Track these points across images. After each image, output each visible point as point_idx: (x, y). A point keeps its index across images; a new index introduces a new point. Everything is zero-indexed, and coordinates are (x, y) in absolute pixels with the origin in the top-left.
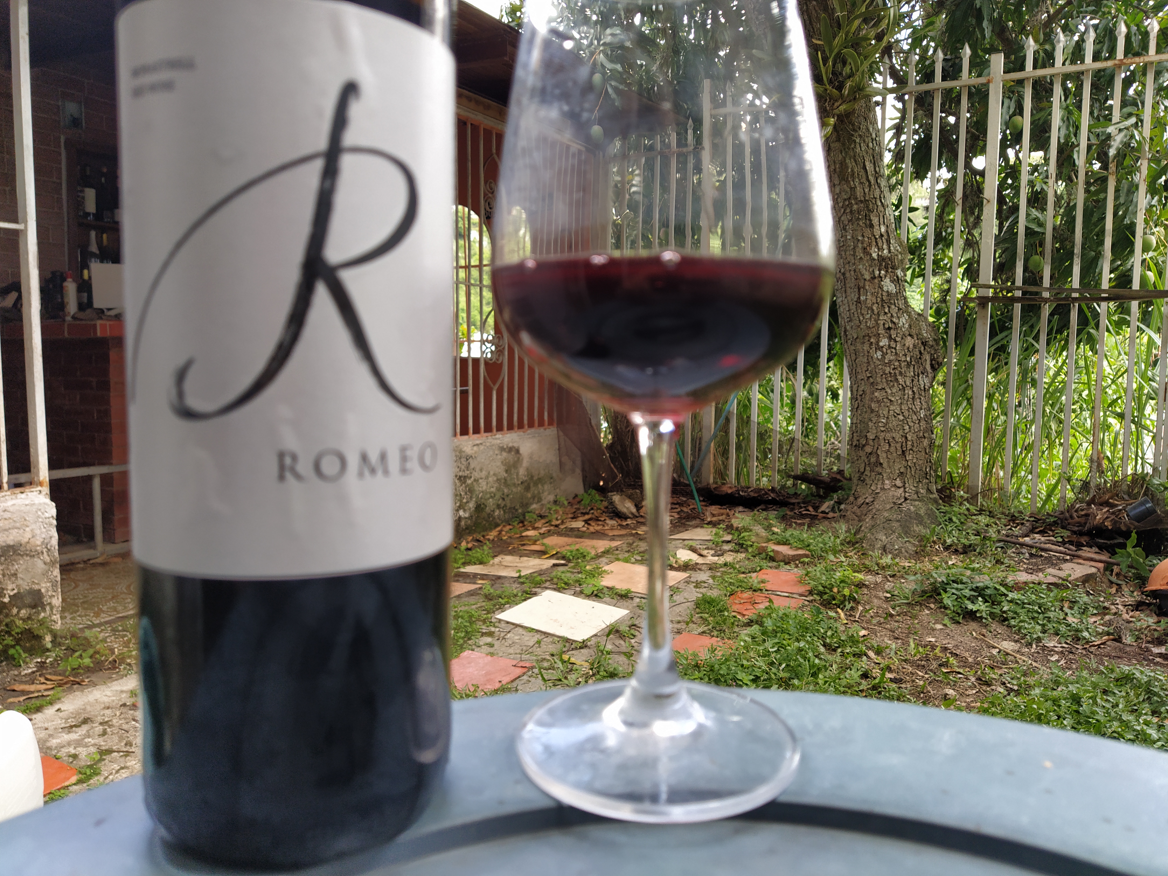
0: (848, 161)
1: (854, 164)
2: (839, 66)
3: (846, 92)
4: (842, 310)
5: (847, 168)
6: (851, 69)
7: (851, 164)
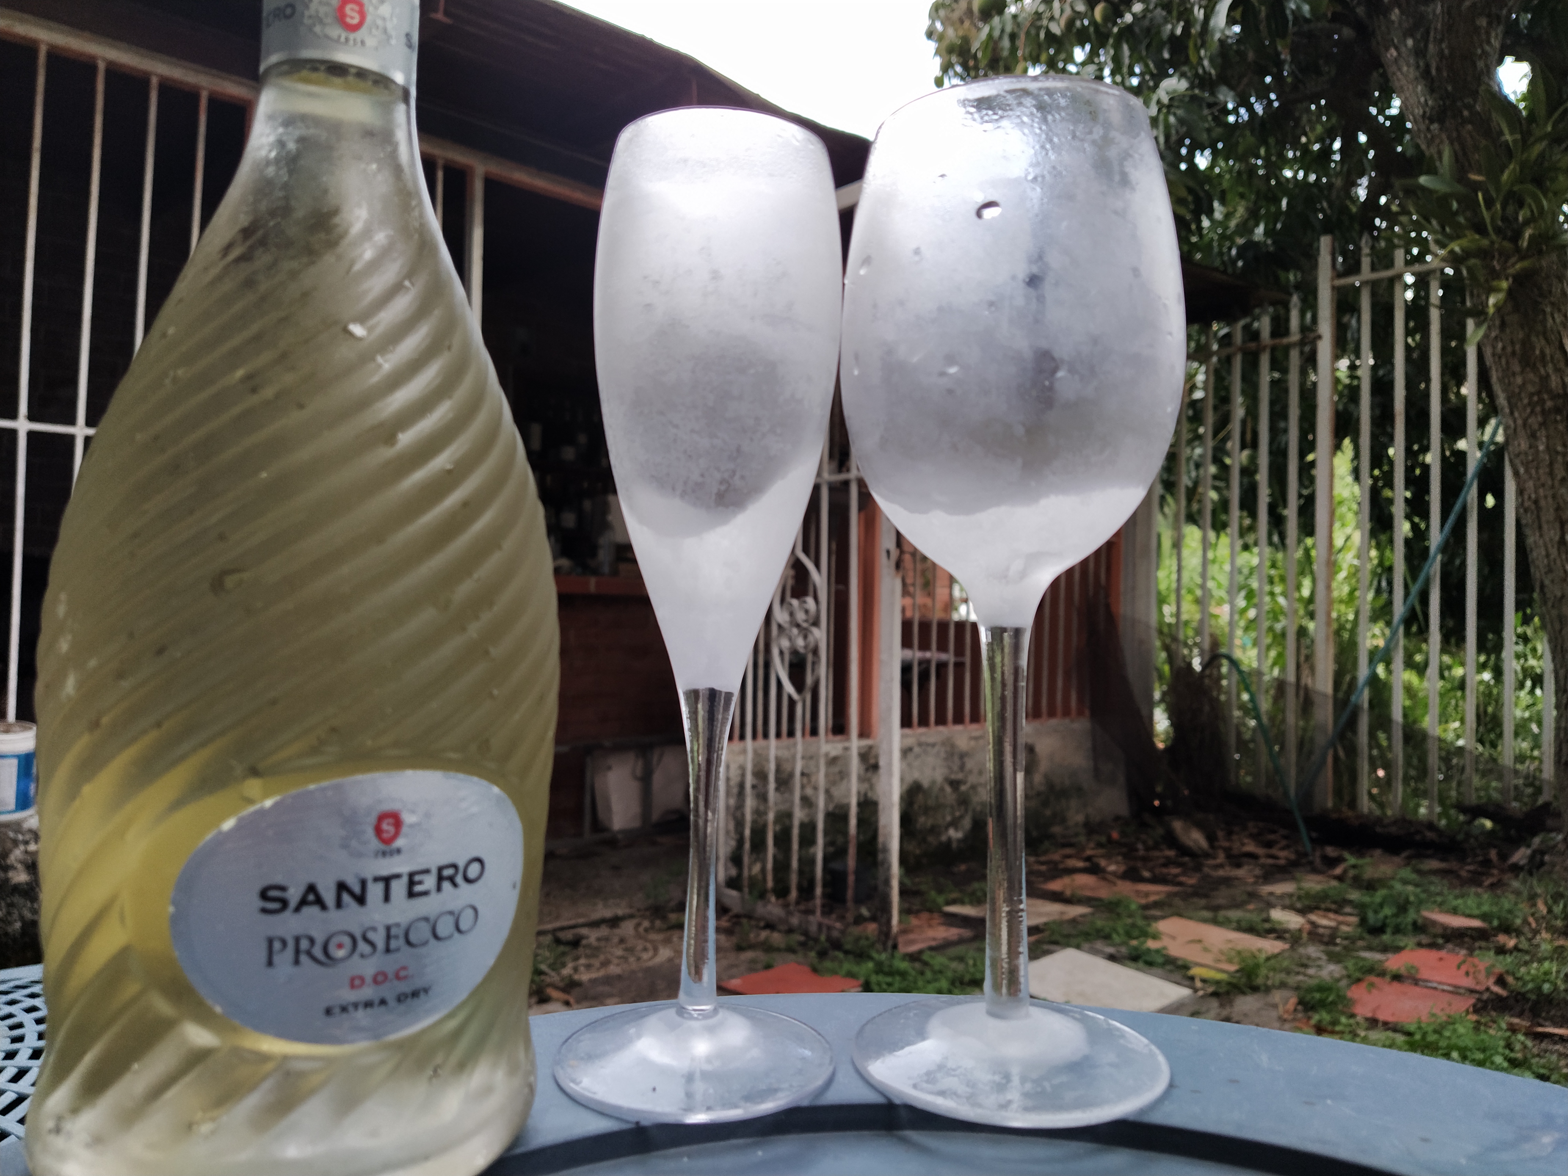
0: (1534, 339)
1: (1543, 342)
2: (1510, 209)
3: (1525, 244)
4: (1537, 555)
5: (1533, 348)
6: (1532, 211)
7: (1539, 344)
